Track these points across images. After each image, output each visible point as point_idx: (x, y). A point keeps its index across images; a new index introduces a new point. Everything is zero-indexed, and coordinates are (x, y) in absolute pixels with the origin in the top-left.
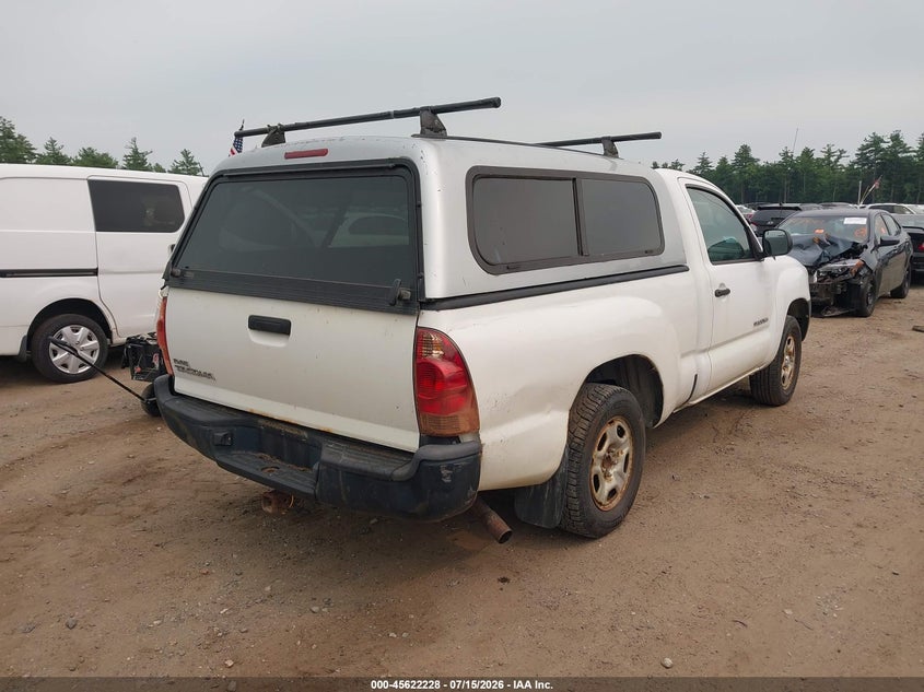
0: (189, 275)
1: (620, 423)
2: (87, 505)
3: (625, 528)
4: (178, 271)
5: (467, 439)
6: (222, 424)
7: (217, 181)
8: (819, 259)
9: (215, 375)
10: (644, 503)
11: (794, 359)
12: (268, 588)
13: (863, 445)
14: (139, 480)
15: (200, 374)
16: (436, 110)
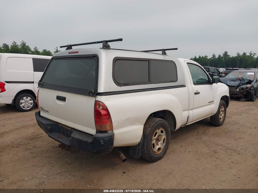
0: (45, 84)
1: (162, 129)
2: (18, 145)
3: (163, 160)
4: (41, 83)
5: (110, 132)
6: (50, 125)
7: (53, 59)
8: (239, 84)
9: (49, 111)
10: (171, 152)
11: (224, 113)
12: (59, 171)
13: (240, 139)
14: (34, 139)
15: (46, 111)
16: (107, 42)
